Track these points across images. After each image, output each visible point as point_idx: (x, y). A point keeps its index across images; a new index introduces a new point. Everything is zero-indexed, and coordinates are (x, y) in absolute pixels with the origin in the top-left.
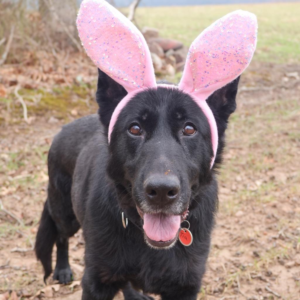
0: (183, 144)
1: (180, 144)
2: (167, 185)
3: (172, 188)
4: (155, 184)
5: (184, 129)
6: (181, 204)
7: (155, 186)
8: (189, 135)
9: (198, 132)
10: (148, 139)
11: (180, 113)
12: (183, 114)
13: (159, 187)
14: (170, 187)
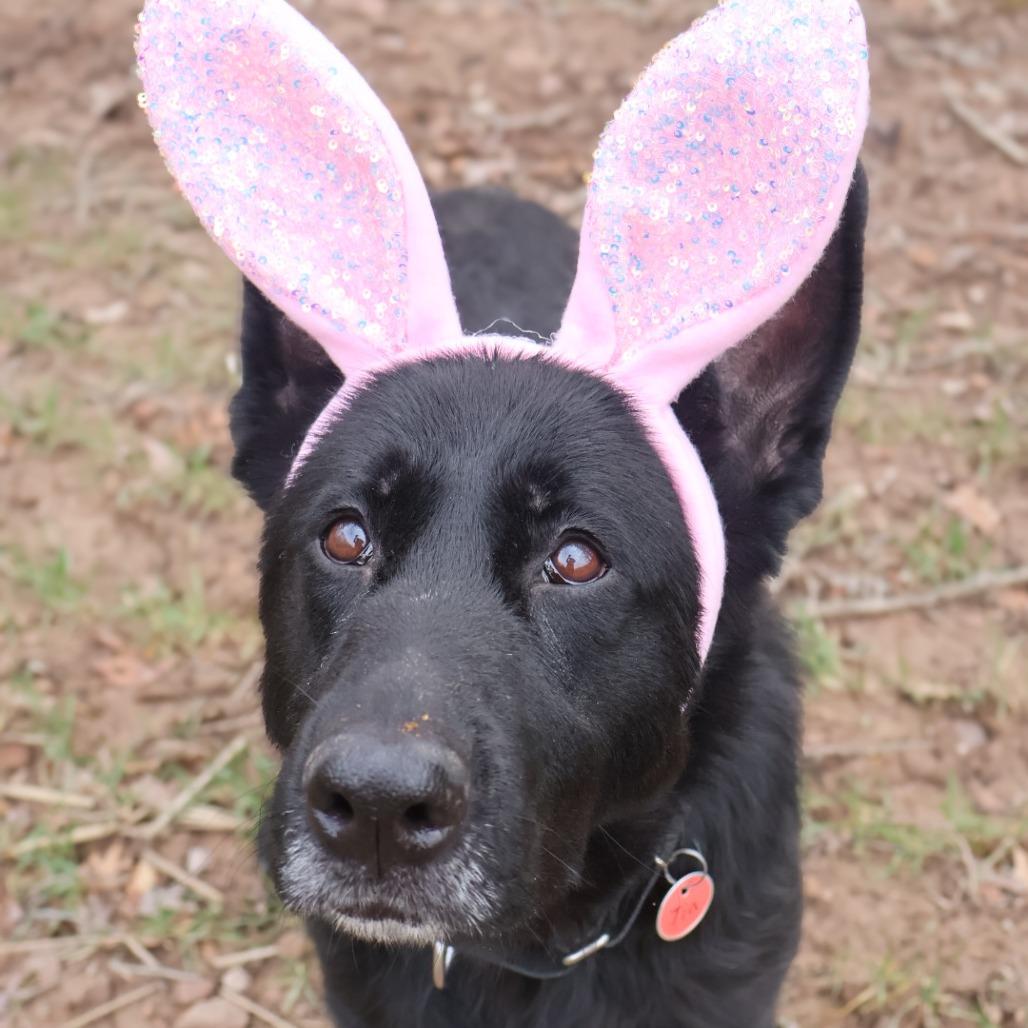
0: (543, 617)
1: (522, 614)
3: (422, 793)
5: (554, 557)
6: (474, 866)
8: (571, 583)
9: (615, 574)
10: (382, 578)
11: (544, 489)
12: (555, 490)
13: (363, 783)
14: (416, 788)
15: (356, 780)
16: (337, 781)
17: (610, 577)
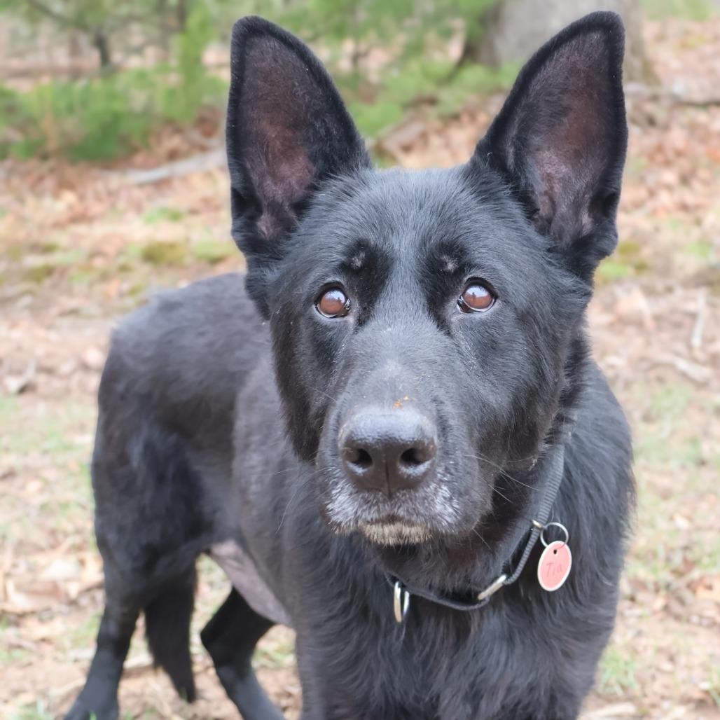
0: (460, 335)
1: (449, 334)
2: (397, 435)
3: (411, 442)
4: (364, 433)
5: (463, 295)
6: (445, 487)
7: (365, 439)
8: (477, 310)
9: (500, 302)
10: (361, 322)
11: (453, 257)
12: (460, 258)
13: (375, 440)
14: (407, 440)
15: (371, 439)
16: (360, 442)
17: (497, 305)
